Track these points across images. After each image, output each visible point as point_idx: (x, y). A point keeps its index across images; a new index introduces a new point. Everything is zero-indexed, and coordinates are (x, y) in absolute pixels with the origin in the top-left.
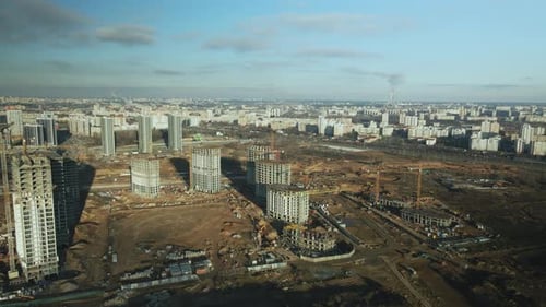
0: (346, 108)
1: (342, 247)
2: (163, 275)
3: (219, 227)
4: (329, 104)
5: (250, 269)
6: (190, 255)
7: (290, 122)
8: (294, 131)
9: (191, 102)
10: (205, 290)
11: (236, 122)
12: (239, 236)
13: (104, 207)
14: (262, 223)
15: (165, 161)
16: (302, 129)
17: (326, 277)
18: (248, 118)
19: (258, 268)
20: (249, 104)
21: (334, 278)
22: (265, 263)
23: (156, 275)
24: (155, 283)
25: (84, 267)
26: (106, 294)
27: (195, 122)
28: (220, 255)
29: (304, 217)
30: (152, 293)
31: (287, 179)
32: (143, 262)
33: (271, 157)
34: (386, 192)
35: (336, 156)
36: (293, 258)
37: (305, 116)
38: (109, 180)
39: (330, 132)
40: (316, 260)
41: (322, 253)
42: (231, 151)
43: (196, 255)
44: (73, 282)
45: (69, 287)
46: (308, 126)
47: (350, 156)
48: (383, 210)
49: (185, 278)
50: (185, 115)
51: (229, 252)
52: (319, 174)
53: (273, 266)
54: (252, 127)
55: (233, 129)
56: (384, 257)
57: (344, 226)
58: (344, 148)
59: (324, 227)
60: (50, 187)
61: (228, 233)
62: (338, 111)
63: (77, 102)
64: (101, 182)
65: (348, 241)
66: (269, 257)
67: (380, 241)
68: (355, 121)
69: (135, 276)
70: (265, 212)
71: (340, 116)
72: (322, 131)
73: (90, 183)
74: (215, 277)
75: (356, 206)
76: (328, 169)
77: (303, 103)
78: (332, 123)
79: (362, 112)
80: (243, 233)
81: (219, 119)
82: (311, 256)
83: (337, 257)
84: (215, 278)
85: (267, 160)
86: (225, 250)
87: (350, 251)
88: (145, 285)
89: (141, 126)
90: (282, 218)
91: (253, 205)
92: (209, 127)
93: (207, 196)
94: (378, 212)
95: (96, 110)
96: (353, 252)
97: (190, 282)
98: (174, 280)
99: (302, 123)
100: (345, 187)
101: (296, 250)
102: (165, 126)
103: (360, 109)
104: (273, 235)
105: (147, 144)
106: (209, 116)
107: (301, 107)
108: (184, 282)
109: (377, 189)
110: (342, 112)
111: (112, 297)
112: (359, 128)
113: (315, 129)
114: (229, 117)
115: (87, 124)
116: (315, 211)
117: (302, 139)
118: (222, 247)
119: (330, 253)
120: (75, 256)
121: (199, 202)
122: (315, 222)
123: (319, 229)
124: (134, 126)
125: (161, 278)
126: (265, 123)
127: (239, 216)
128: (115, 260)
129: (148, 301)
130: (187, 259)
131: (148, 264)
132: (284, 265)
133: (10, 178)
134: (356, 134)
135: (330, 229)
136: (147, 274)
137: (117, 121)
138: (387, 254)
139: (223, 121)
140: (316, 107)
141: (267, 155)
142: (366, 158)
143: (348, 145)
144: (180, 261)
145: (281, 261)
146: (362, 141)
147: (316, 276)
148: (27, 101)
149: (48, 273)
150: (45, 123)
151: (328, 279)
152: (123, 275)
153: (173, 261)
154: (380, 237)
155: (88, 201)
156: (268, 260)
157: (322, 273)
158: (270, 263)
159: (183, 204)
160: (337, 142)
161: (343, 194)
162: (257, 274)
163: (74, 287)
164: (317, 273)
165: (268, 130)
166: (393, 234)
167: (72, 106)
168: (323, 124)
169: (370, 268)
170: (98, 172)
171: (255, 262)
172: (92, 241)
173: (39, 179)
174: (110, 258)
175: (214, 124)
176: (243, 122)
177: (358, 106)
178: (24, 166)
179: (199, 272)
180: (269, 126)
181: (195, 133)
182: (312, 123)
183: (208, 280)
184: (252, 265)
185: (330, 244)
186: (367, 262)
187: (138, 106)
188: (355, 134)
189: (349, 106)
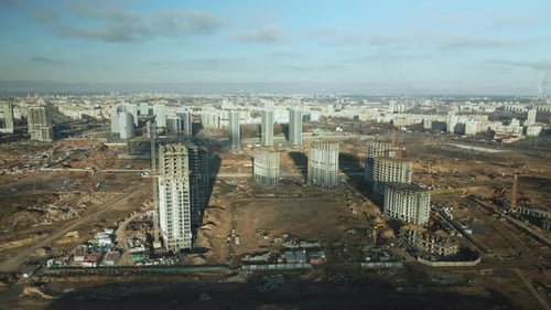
0: (482, 104)
1: (465, 254)
2: (279, 260)
3: (334, 221)
4: (461, 99)
5: (363, 264)
6: (304, 245)
7: (416, 119)
8: (419, 127)
9: (312, 96)
10: (318, 280)
11: (356, 117)
12: (353, 232)
13: (229, 194)
14: (378, 220)
15: (285, 154)
16: (428, 126)
17: (444, 282)
18: (368, 113)
19: (371, 265)
20: (371, 99)
21: (455, 285)
22: (379, 261)
23: (273, 260)
24: (271, 267)
25: (211, 244)
26: (230, 271)
27: (315, 117)
28: (333, 249)
29: (424, 218)
30: (268, 276)
31: (407, 178)
32: (261, 247)
33: (391, 154)
34: (525, 199)
35: (465, 157)
36: (410, 259)
37: (433, 112)
38: (234, 170)
39: (460, 129)
40: (435, 264)
41: (443, 258)
42: (350, 146)
43: (309, 245)
44: (203, 257)
45: (199, 261)
46: (435, 124)
47: (482, 157)
48: (520, 219)
49: (299, 266)
50: (306, 110)
51: (342, 246)
52: (445, 175)
53: (387, 265)
54: (374, 123)
55: (354, 125)
56: (517, 270)
57: (470, 232)
58: (475, 148)
59: (446, 231)
60: (187, 173)
61: (342, 228)
62: (471, 106)
63: (209, 97)
64: (227, 171)
65: (474, 248)
66: (383, 255)
67: (511, 251)
68: (492, 118)
69: (257, 258)
70: (382, 210)
71: (474, 113)
72: (451, 129)
73: (217, 172)
74: (328, 268)
75: (486, 211)
76: (455, 170)
77: (431, 98)
78: (463, 120)
79: (502, 108)
80: (357, 229)
81: (339, 114)
82: (429, 259)
83: (458, 264)
84: (327, 270)
85: (387, 157)
86: (338, 244)
87: (475, 259)
88: (263, 267)
89: (264, 120)
90: (400, 218)
91: (369, 203)
92: (329, 121)
93: (323, 190)
94: (514, 221)
95: (226, 104)
96: (479, 260)
97: (303, 271)
98: (289, 266)
99: (428, 120)
100: (474, 190)
101: (413, 251)
102: (286, 120)
103: (500, 104)
104: (389, 234)
105: (269, 138)
106: (329, 111)
107: (427, 102)
108: (299, 270)
109: (513, 196)
110: (476, 108)
111: (234, 274)
112: (497, 127)
113: (443, 126)
114: (349, 113)
115: (217, 118)
116: (437, 214)
117: (428, 136)
118: (335, 241)
119: (451, 258)
120: (205, 235)
121: (315, 196)
122: (436, 224)
123: (439, 232)
124: (258, 120)
125: (277, 263)
126: (387, 119)
127: (355, 212)
128: (237, 242)
129: (265, 282)
130: (301, 249)
131: (264, 250)
132: (399, 265)
133: (157, 164)
134: (493, 133)
135: (453, 234)
136: (265, 258)
137: (243, 115)
138: (521, 268)
139: (344, 116)
140: (446, 102)
141: (387, 152)
142: (503, 160)
143: (482, 144)
144: (295, 250)
145: (396, 261)
146: (499, 141)
147: (434, 280)
148: (167, 96)
149: (183, 247)
150: (182, 116)
152: (243, 256)
153: (288, 249)
154: (514, 248)
155: (215, 188)
156: (382, 259)
157: (441, 278)
158: (384, 261)
159: (300, 196)
160: (469, 140)
161: (471, 198)
162: (370, 270)
163: (204, 261)
164: (435, 277)
165: (390, 126)
166: (532, 247)
167: (208, 101)
168: (453, 121)
169: (499, 280)
170: (224, 162)
171: (368, 259)
172: (218, 223)
173: (179, 165)
174: (233, 239)
175: (334, 119)
176: (363, 118)
177: (498, 101)
178: (168, 153)
179: (313, 261)
180: (392, 122)
181: (315, 127)
182: (440, 120)
183: (321, 271)
184: (365, 261)
185: (452, 249)
186: (496, 274)
187: (262, 100)
188: (491, 133)
189: (486, 102)
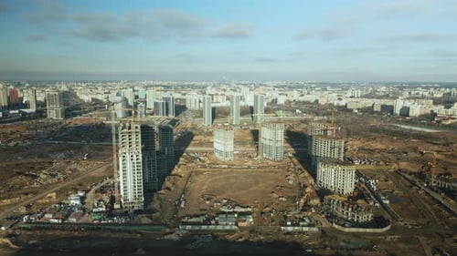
0: (432, 90)
1: (378, 222)
2: (213, 222)
3: (270, 189)
4: (414, 86)
5: (283, 228)
6: (238, 209)
7: (368, 103)
8: (370, 110)
9: (284, 83)
10: (240, 240)
11: (317, 101)
12: (284, 199)
13: (190, 165)
14: (308, 190)
15: (248, 131)
16: (377, 108)
17: (352, 247)
18: (329, 98)
19: (290, 229)
20: (333, 85)
21: (360, 249)
22: (298, 225)
23: (207, 222)
24: (204, 227)
25: (161, 207)
26: (168, 230)
27: (281, 100)
28: (262, 213)
29: (349, 188)
30: (200, 235)
32: (201, 210)
33: (329, 133)
34: (449, 174)
35: (404, 135)
36: (326, 224)
37: (387, 96)
38: (201, 144)
39: (405, 111)
40: (347, 230)
41: (357, 225)
42: (305, 126)
43: (243, 210)
44: (150, 218)
45: (145, 220)
46: (384, 107)
47: (419, 136)
48: (437, 192)
49: (227, 228)
50: (275, 94)
51: (271, 212)
52: (380, 151)
53: (305, 229)
54: (331, 105)
56: (421, 239)
57: (387, 202)
58: (414, 128)
59: (366, 200)
60: (140, 147)
61: (275, 195)
62: (421, 92)
63: (198, 84)
64: (195, 145)
65: (387, 216)
66: (303, 220)
67: (421, 221)
68: (436, 102)
69: (194, 220)
70: (315, 180)
71: (423, 97)
72: (397, 111)
73: (187, 146)
74: (252, 230)
75: (409, 184)
76: (391, 147)
77: (387, 85)
78: (408, 104)
79: (449, 94)
80: (288, 197)
81: (302, 99)
82: (343, 226)
83: (368, 230)
84: (251, 232)
85: (325, 135)
86: (268, 209)
87: (386, 226)
88: (197, 228)
90: (329, 188)
91: (306, 174)
92: (293, 105)
93: (270, 163)
94: (431, 192)
95: (210, 90)
96: (388, 228)
97: (231, 232)
98: (219, 228)
99: (377, 104)
100: (403, 165)
101: (331, 217)
102: (252, 104)
103: (448, 90)
104: (316, 201)
105: (235, 117)
106: (295, 95)
107: (383, 88)
108: (227, 231)
109: (435, 170)
110: (426, 94)
111: (171, 233)
112: (440, 110)
113: (390, 109)
114: (311, 98)
115: (198, 101)
116: (363, 185)
117: (375, 117)
118: (267, 206)
119: (365, 225)
120: (159, 199)
121: (262, 167)
122: (360, 194)
123: (360, 202)
125: (210, 224)
126: (342, 103)
127: (291, 182)
128: (182, 206)
129: (195, 240)
130: (236, 212)
131: (205, 212)
132: (315, 229)
134: (436, 115)
135: (371, 203)
136: (201, 219)
137: (220, 98)
138: (426, 235)
139: (306, 100)
140: (398, 89)
141: (325, 131)
142: (438, 138)
143: (421, 125)
144: (229, 213)
145: (314, 226)
146: (438, 122)
147: (342, 244)
148: (165, 84)
149: (136, 208)
150: (167, 100)
151: (354, 249)
152: (184, 217)
153: (224, 213)
154: (424, 217)
155: (181, 159)
156: (301, 223)
157: (349, 243)
158: (303, 226)
159: (249, 167)
160: (414, 121)
161: (398, 172)
162: (288, 233)
163: (150, 221)
164: (344, 241)
165: (344, 109)
166: (441, 217)
167: (193, 87)
168: (399, 105)
169: (402, 246)
170: (195, 138)
171: (289, 223)
172: (172, 189)
173: (134, 141)
174: (180, 202)
175: (297, 103)
176: (322, 102)
177: (446, 88)
178: (124, 130)
179: (240, 224)
180: (346, 106)
181: (279, 109)
182: (388, 104)
183: (245, 232)
184: (286, 225)
185: (368, 217)
186: (400, 240)
187: (240, 86)
188: (434, 115)
189: (435, 88)
